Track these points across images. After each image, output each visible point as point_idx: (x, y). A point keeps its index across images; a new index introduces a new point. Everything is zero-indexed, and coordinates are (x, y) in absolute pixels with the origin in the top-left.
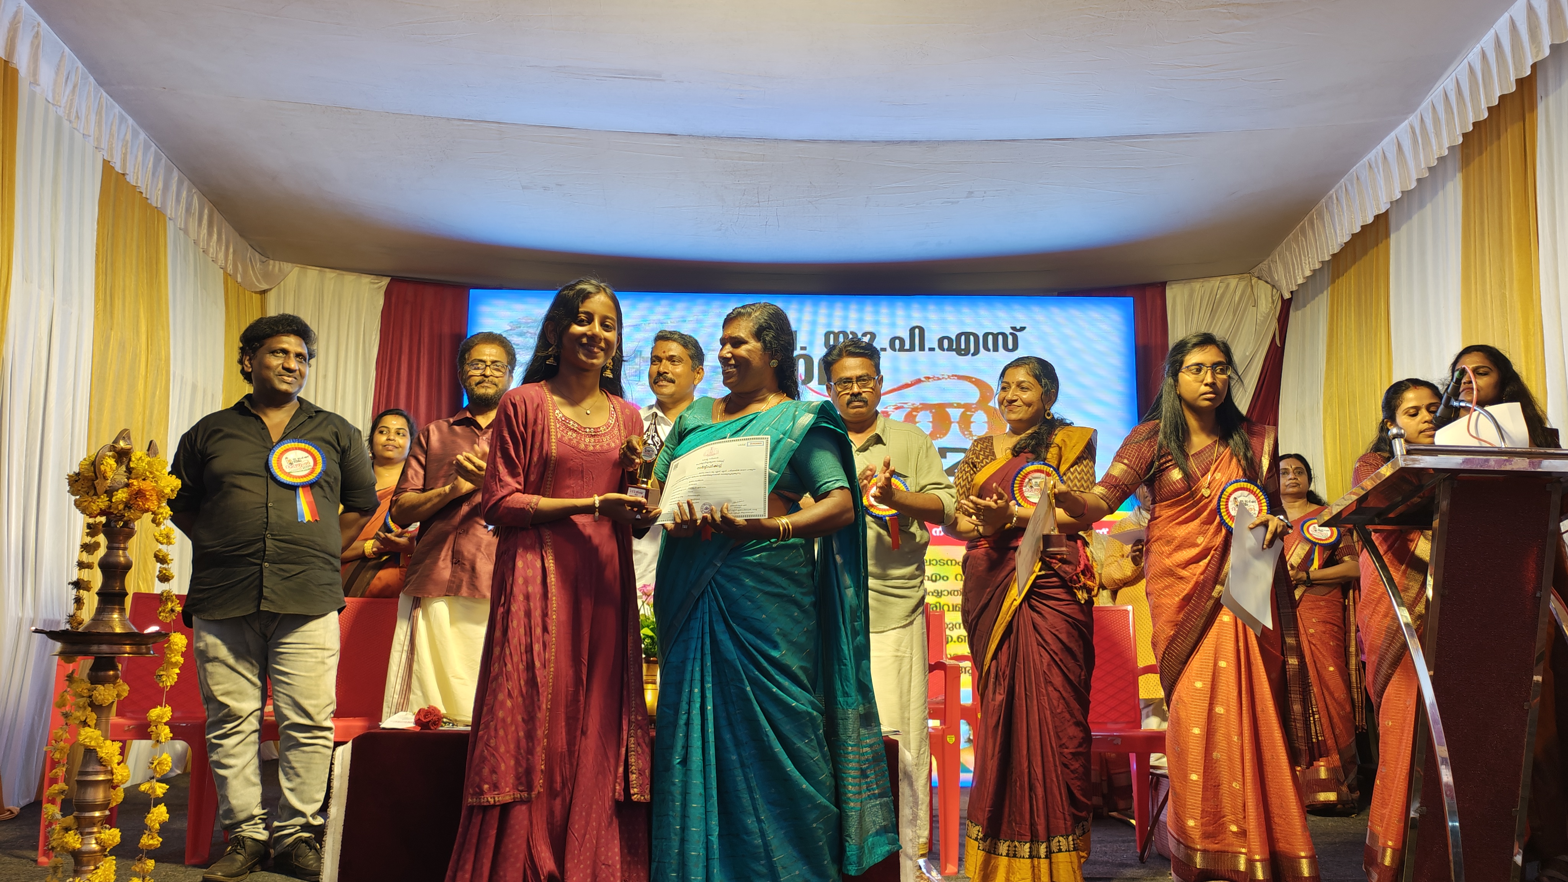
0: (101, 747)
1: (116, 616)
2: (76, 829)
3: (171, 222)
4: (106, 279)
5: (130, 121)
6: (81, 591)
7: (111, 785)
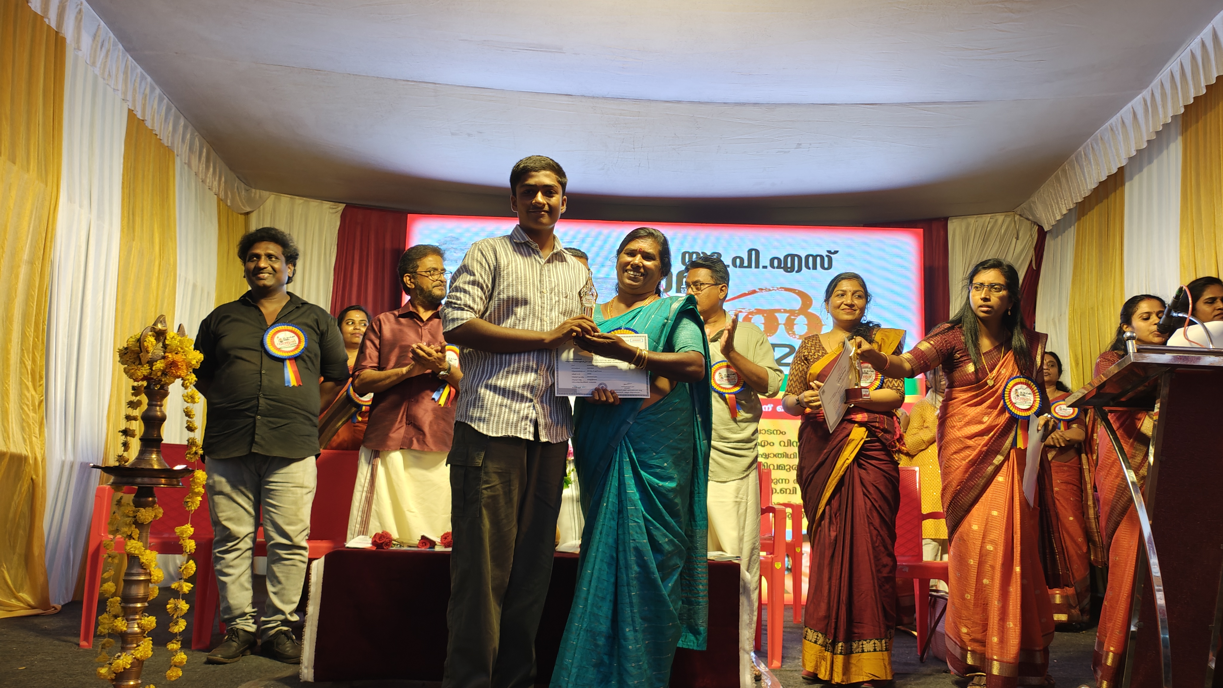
0: (142, 555)
1: (154, 456)
2: (123, 616)
4: (129, 201)
5: (149, 79)
6: (128, 437)
7: (149, 583)
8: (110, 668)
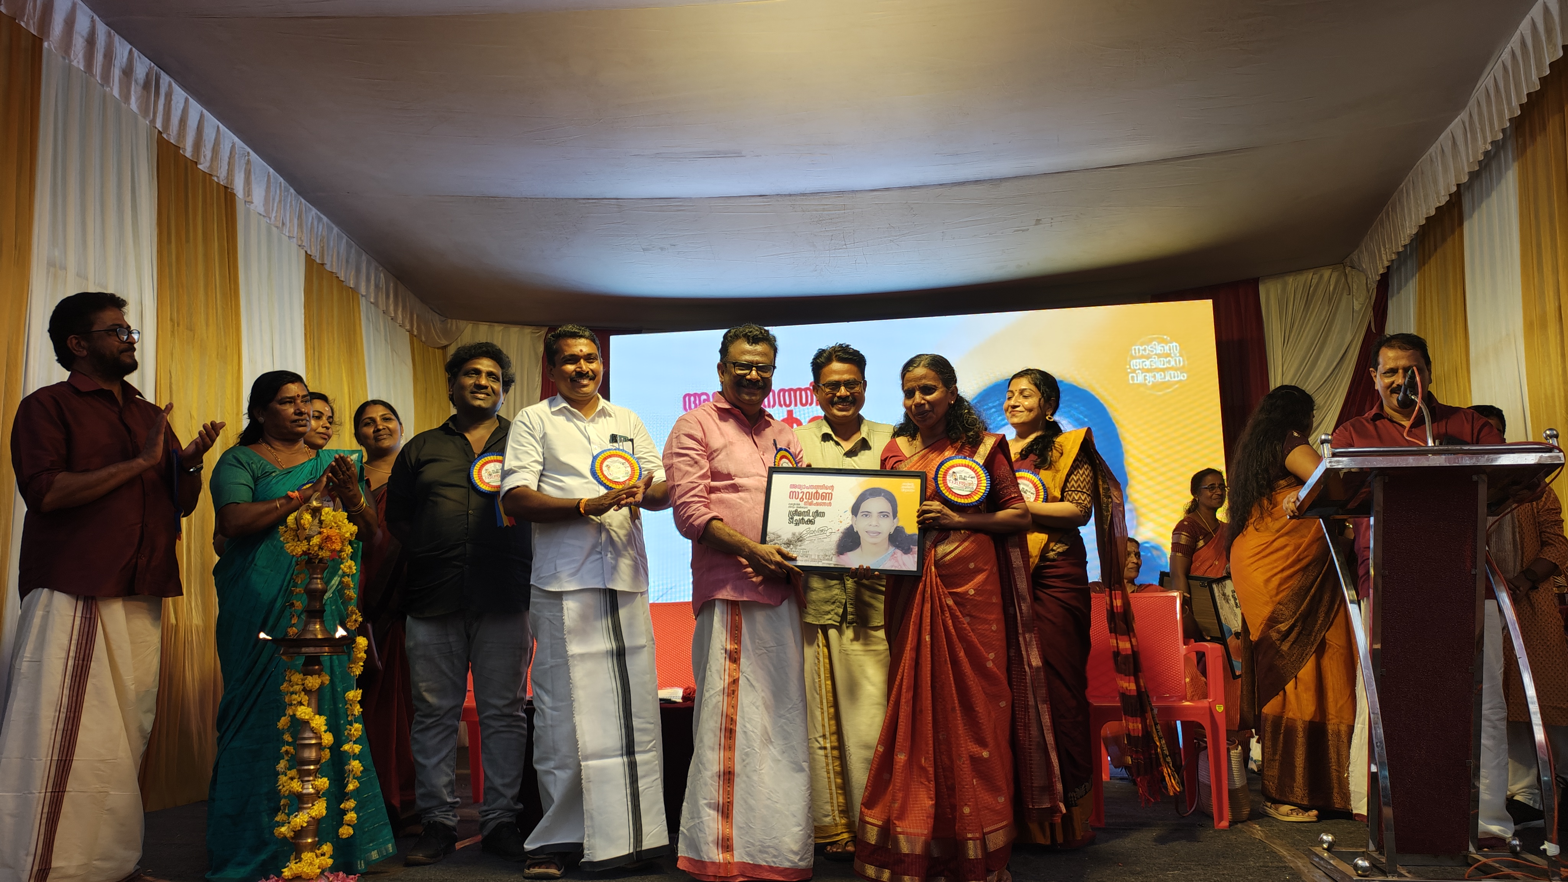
0: (312, 720)
2: (298, 778)
3: (364, 298)
4: (314, 353)
5: (325, 219)
7: (319, 746)
8: (289, 827)
